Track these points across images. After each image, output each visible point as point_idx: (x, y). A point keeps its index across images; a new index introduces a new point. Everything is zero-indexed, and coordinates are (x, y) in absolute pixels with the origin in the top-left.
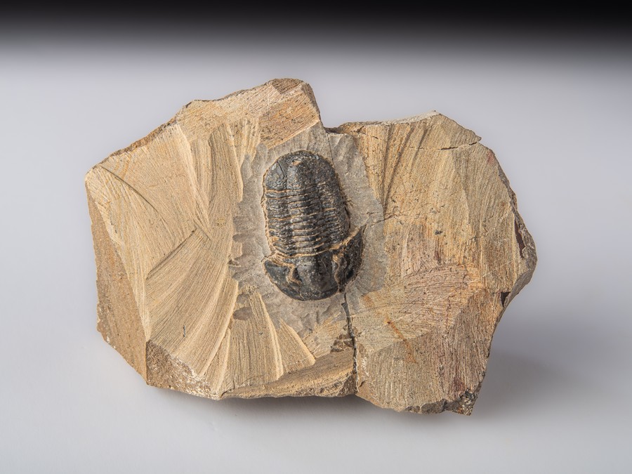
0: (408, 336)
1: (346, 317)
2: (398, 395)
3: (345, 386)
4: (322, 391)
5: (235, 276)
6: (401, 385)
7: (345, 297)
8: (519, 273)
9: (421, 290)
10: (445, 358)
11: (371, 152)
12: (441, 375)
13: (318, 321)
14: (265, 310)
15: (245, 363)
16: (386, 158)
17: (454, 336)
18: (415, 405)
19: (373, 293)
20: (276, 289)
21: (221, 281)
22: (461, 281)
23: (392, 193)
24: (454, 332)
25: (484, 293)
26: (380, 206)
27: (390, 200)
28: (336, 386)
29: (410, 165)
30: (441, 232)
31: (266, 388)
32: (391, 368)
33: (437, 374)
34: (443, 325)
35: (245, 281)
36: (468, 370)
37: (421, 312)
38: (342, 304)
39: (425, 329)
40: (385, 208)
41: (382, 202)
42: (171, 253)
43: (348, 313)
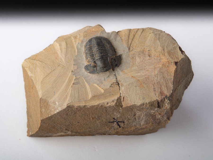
0: (139, 79)
2: (138, 99)
3: (117, 101)
4: (108, 103)
5: (74, 75)
6: (138, 96)
7: (115, 73)
8: (182, 58)
9: (144, 66)
11: (123, 36)
12: (155, 91)
13: (105, 80)
14: (85, 81)
15: (77, 96)
16: (129, 37)
17: (158, 77)
18: (146, 102)
19: (126, 70)
20: (89, 74)
21: (69, 77)
22: (159, 61)
23: (132, 45)
24: (158, 75)
25: (168, 63)
26: (127, 49)
27: (131, 47)
28: (113, 101)
29: (138, 38)
30: (150, 50)
31: (85, 103)
32: (134, 90)
33: (153, 91)
34: (153, 74)
35: (78, 75)
36: (166, 88)
37: (144, 72)
38: (114, 75)
39: (146, 76)
40: (129, 49)
41: (128, 47)
42: (51, 72)
43: (116, 77)
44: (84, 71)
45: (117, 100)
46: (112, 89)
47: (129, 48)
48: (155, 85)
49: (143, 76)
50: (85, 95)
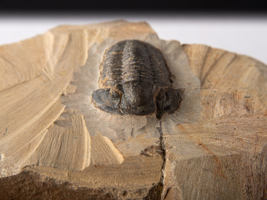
0: (217, 154)
1: (159, 136)
4: (125, 193)
5: (64, 103)
6: (207, 195)
7: (161, 124)
9: (232, 127)
10: (253, 178)
11: (193, 55)
12: (249, 193)
13: (132, 134)
15: (54, 152)
16: (205, 60)
17: (262, 161)
19: (187, 125)
20: (99, 111)
21: (51, 104)
23: (208, 78)
24: (262, 157)
26: (198, 81)
27: (206, 81)
28: (140, 191)
29: (224, 68)
30: (249, 97)
31: (69, 176)
32: (199, 177)
33: (245, 191)
34: (251, 151)
35: (72, 107)
37: (231, 140)
38: (157, 128)
39: (235, 152)
40: (202, 83)
41: (200, 78)
42: (16, 85)
43: (161, 134)
44: (90, 101)
45: (151, 191)
46: (143, 161)
47: (202, 80)
48: (252, 179)
49: (227, 150)
50: (74, 156)
